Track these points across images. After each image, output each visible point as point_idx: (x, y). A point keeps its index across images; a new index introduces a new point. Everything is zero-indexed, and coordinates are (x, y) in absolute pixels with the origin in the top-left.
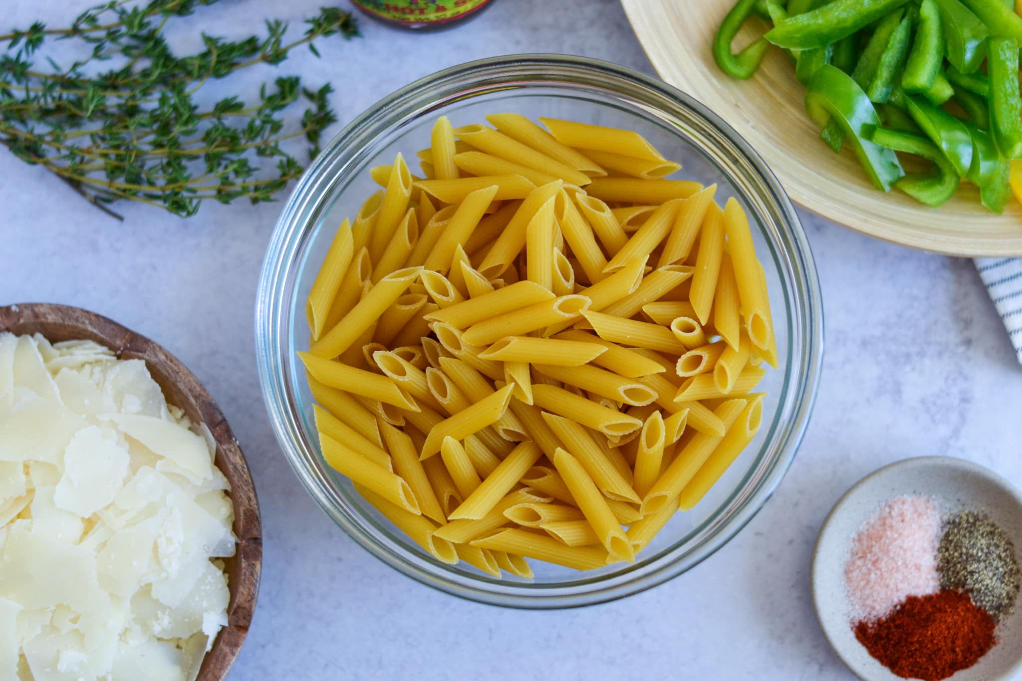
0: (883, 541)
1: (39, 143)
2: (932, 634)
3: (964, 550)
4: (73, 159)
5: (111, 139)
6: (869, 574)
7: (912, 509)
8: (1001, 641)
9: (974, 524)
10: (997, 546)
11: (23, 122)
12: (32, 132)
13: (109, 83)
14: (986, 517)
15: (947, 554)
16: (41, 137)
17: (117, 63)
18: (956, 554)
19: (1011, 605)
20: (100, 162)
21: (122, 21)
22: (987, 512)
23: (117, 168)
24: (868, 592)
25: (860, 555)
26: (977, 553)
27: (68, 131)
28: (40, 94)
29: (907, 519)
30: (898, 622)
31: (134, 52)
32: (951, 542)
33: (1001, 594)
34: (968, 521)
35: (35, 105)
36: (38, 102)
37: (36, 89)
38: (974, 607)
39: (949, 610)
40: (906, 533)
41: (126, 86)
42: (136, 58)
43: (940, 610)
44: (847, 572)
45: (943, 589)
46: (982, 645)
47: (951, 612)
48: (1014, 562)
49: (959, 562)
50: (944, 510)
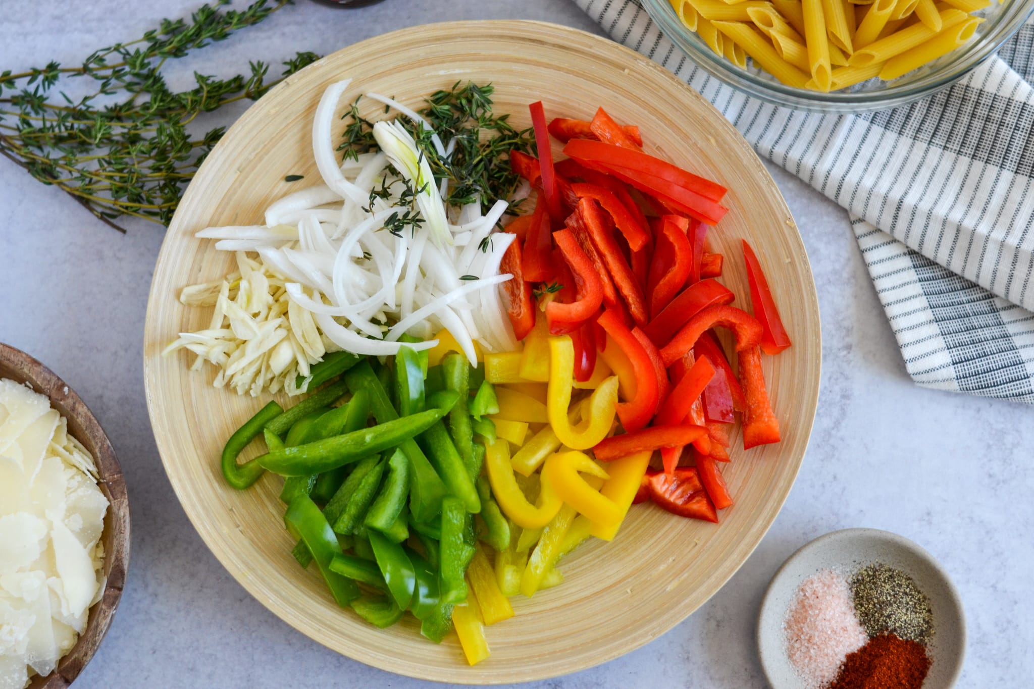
0: (808, 620)
1: (54, 166)
2: (878, 679)
3: (876, 601)
4: (83, 180)
5: (116, 163)
6: (809, 651)
7: (820, 584)
8: (935, 659)
9: (874, 575)
10: (900, 586)
11: (40, 148)
12: (47, 157)
13: (114, 114)
14: (881, 565)
15: (863, 609)
16: (56, 161)
17: (121, 98)
18: (871, 606)
19: (931, 627)
20: (106, 183)
21: (126, 63)
22: (880, 561)
23: (121, 188)
24: (813, 665)
25: (795, 639)
26: (887, 598)
27: (79, 156)
28: (55, 124)
29: (820, 595)
30: (847, 680)
31: (136, 88)
32: (862, 597)
33: (919, 622)
34: (869, 576)
35: (50, 134)
36: (53, 131)
37: (52, 119)
38: (902, 642)
39: (884, 653)
40: (823, 606)
41: (129, 118)
42: (138, 93)
43: (876, 656)
44: (790, 657)
45: (872, 638)
46: (921, 669)
47: (886, 654)
48: (919, 592)
49: (876, 612)
50: (846, 574)
